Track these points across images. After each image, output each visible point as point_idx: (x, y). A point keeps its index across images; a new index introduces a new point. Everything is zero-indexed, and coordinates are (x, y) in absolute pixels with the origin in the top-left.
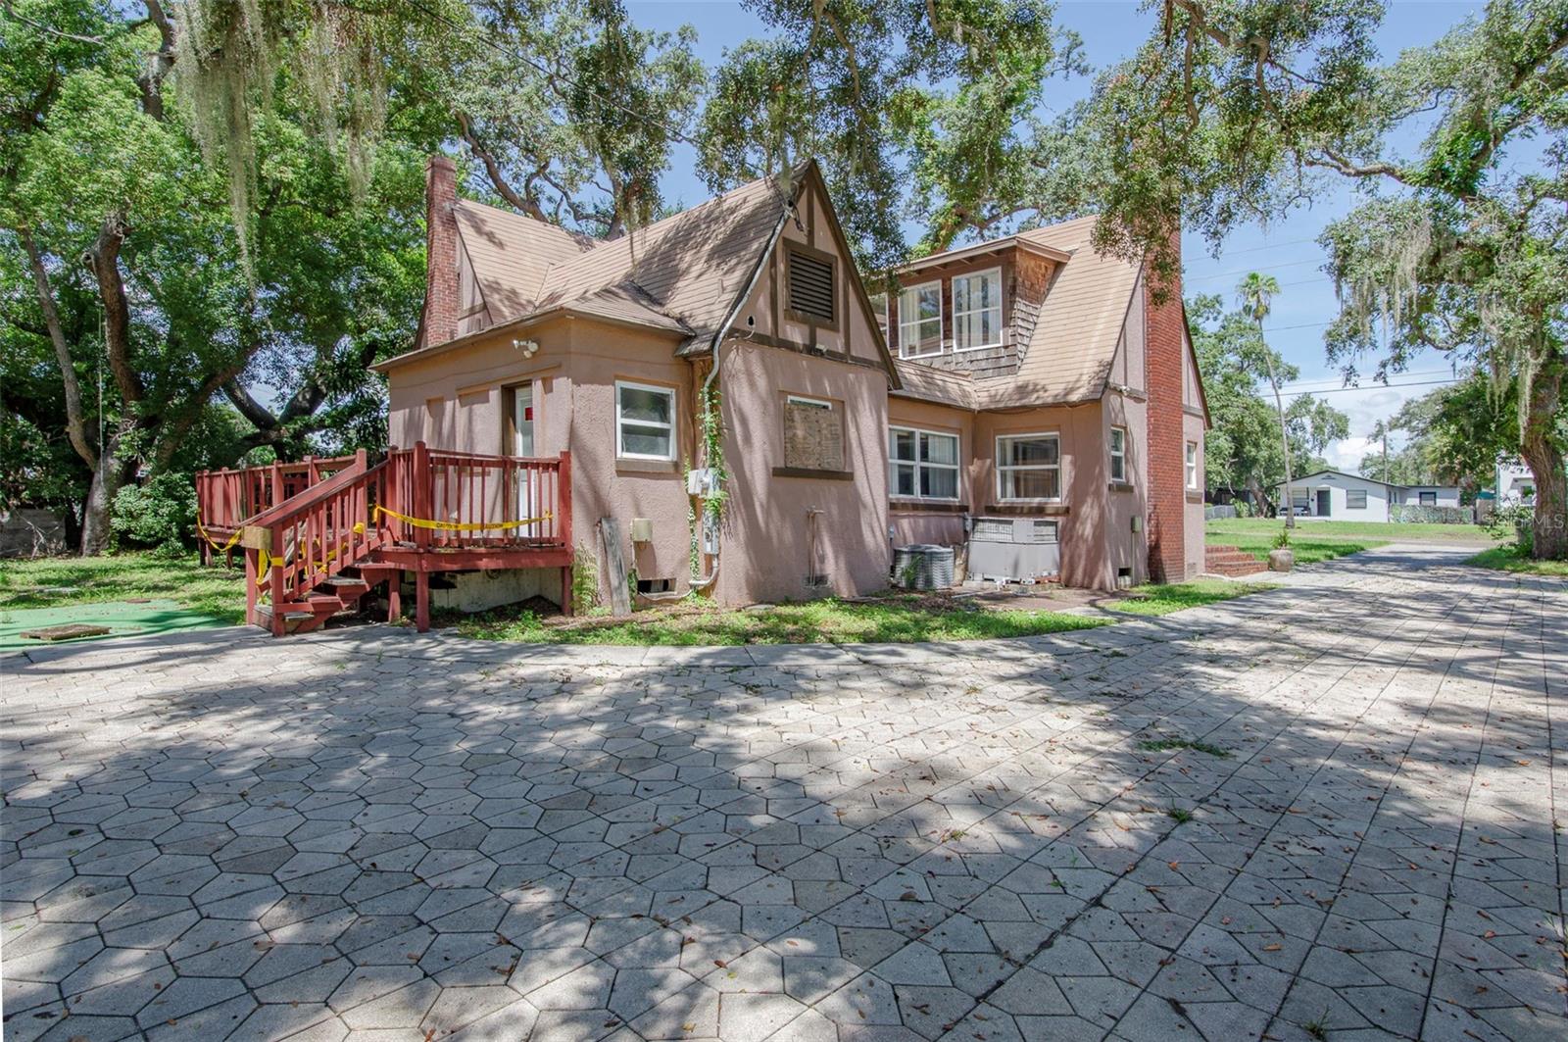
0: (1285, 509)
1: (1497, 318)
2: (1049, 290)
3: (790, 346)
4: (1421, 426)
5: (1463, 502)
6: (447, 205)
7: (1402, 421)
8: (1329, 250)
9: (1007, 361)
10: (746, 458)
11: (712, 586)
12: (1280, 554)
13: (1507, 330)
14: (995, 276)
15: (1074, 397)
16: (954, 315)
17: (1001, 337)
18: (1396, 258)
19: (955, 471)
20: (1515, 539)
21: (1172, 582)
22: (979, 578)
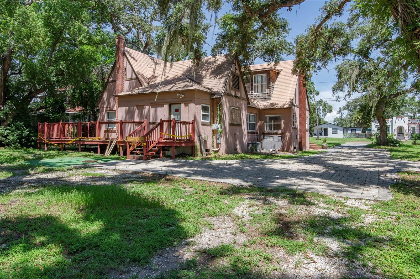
0: (315, 134)
1: (371, 90)
2: (276, 79)
3: (232, 96)
4: (351, 109)
5: (363, 132)
6: (122, 49)
7: (346, 108)
8: (337, 71)
9: (268, 97)
10: (225, 121)
11: (219, 150)
12: (325, 144)
13: (373, 92)
14: (265, 75)
15: (285, 107)
16: (254, 85)
17: (267, 91)
18: (351, 75)
19: (255, 124)
20: (375, 141)
21: (304, 151)
22: (265, 149)
